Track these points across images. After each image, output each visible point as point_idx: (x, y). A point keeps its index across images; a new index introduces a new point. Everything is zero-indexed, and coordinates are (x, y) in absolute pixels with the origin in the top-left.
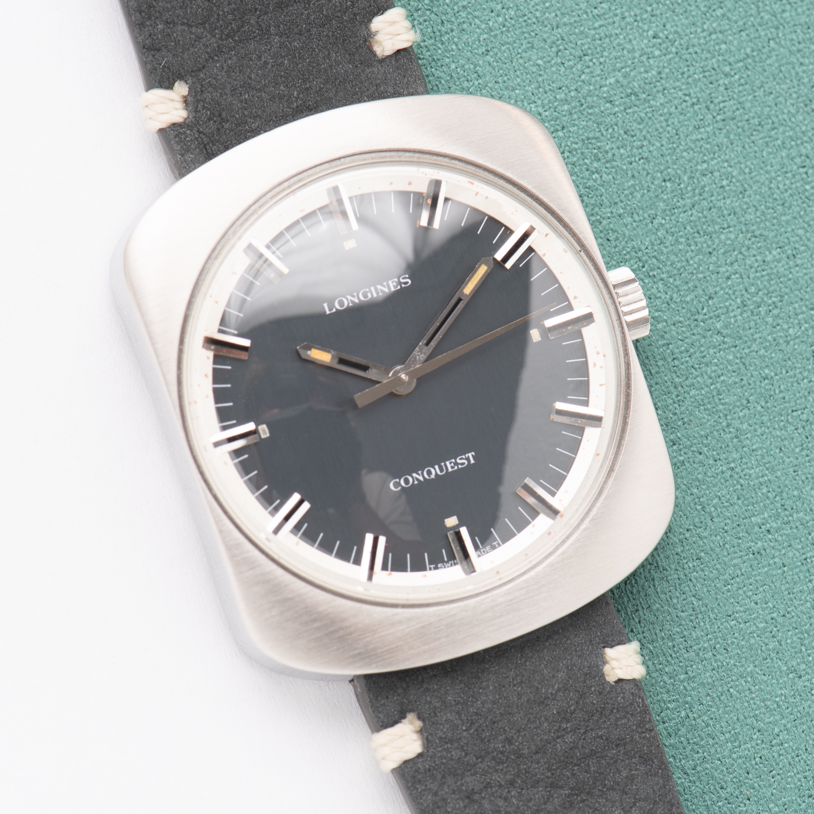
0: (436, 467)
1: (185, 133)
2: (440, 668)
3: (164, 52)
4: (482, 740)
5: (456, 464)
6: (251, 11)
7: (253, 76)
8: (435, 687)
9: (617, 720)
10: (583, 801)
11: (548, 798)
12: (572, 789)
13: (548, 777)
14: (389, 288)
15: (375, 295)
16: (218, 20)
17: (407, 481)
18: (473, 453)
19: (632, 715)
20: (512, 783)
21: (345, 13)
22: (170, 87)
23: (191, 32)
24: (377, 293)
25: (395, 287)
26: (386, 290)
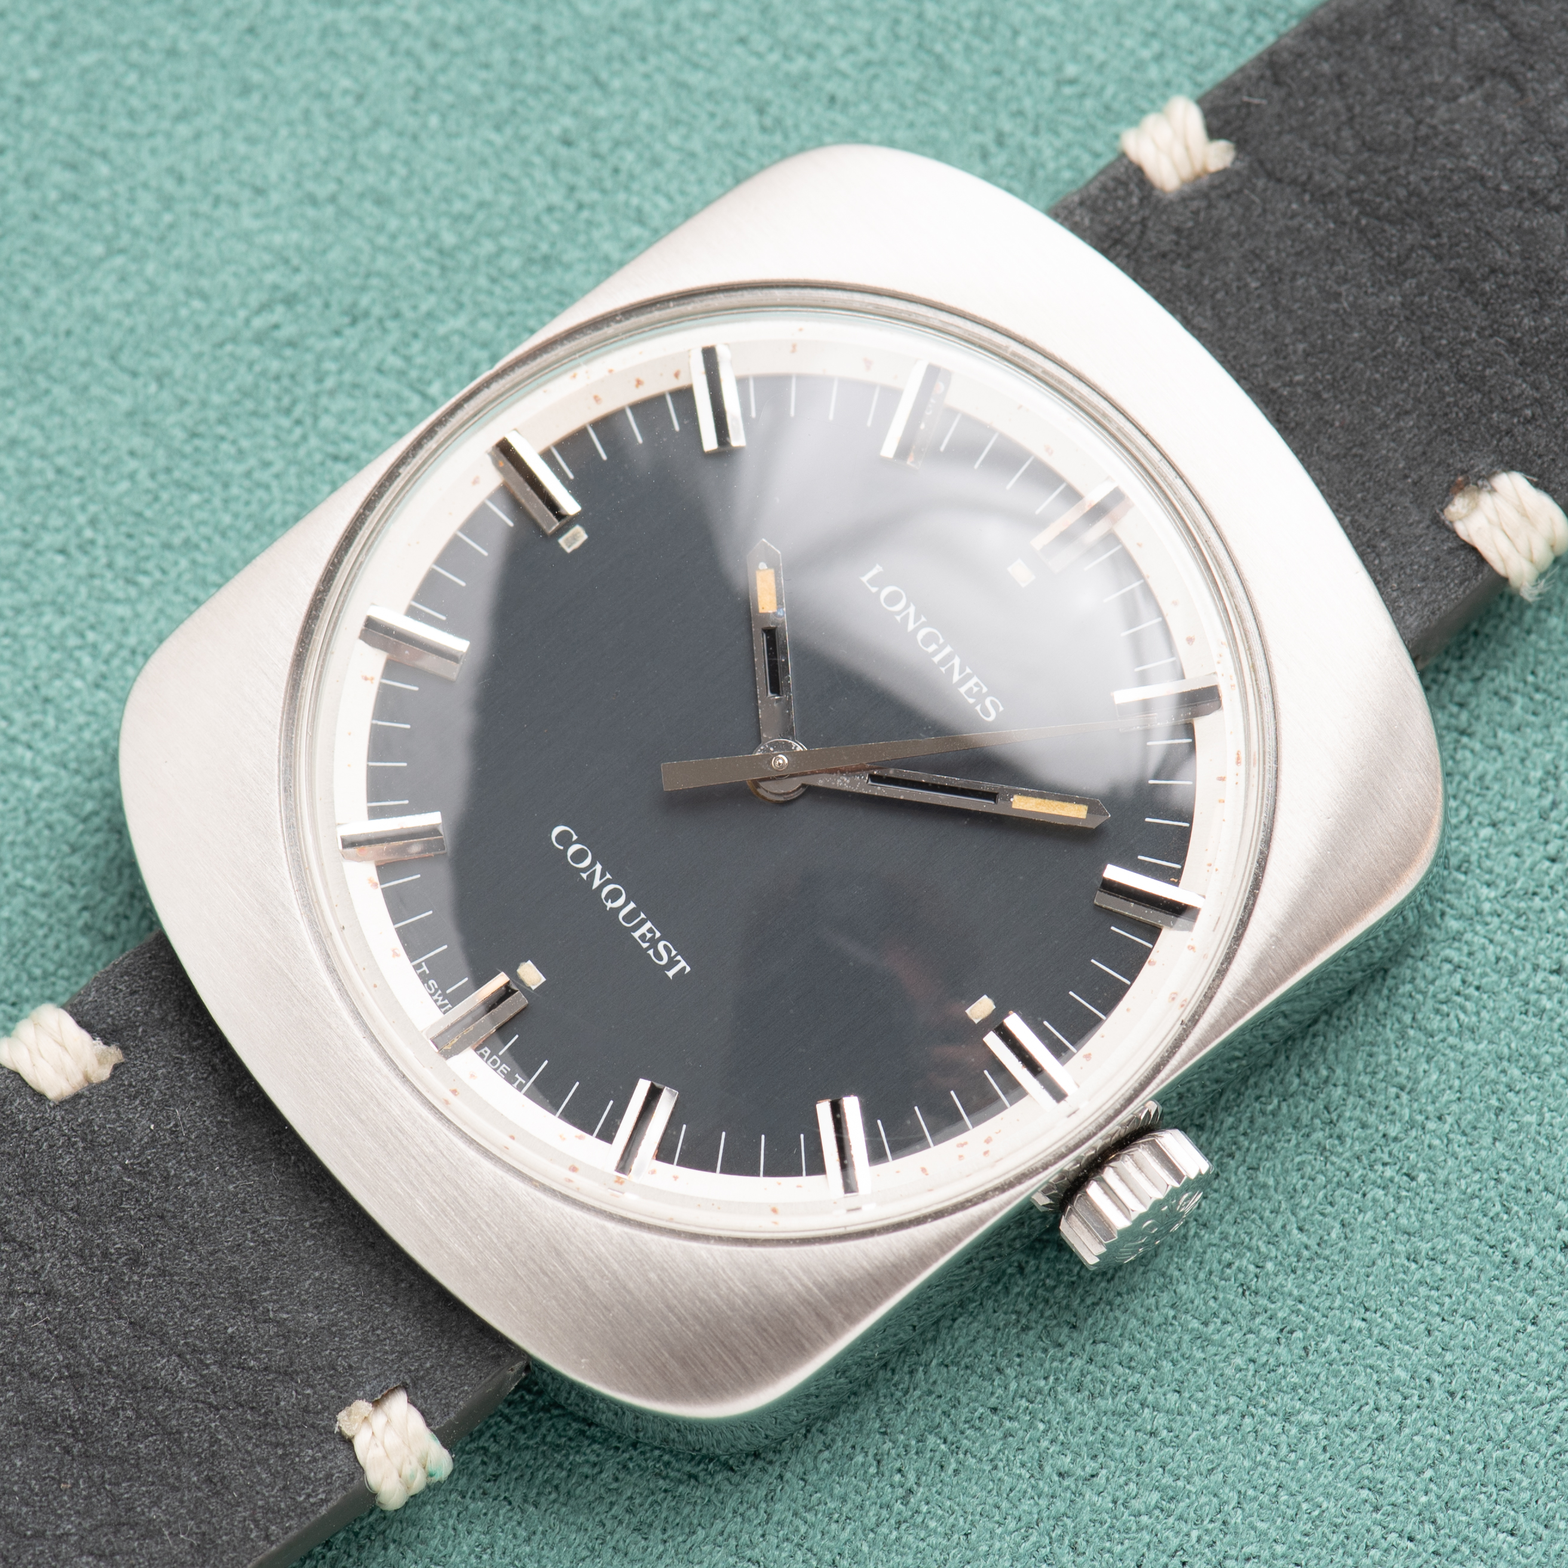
0: (632, 905)
1: (1130, 194)
2: (235, 1075)
3: (1278, 94)
4: (117, 1206)
5: (654, 943)
6: (1431, 225)
7: (1300, 282)
8: (190, 1078)
9: (263, 1461)
10: (67, 1451)
11: (47, 1379)
12: (84, 1421)
13: (89, 1364)
14: (962, 682)
15: (936, 659)
16: (1385, 172)
17: (579, 856)
18: (688, 969)
19: (285, 1488)
20: (50, 1295)
21: (1505, 411)
22: (1213, 133)
23: (1338, 130)
24: (944, 661)
25: (969, 692)
26: (956, 678)
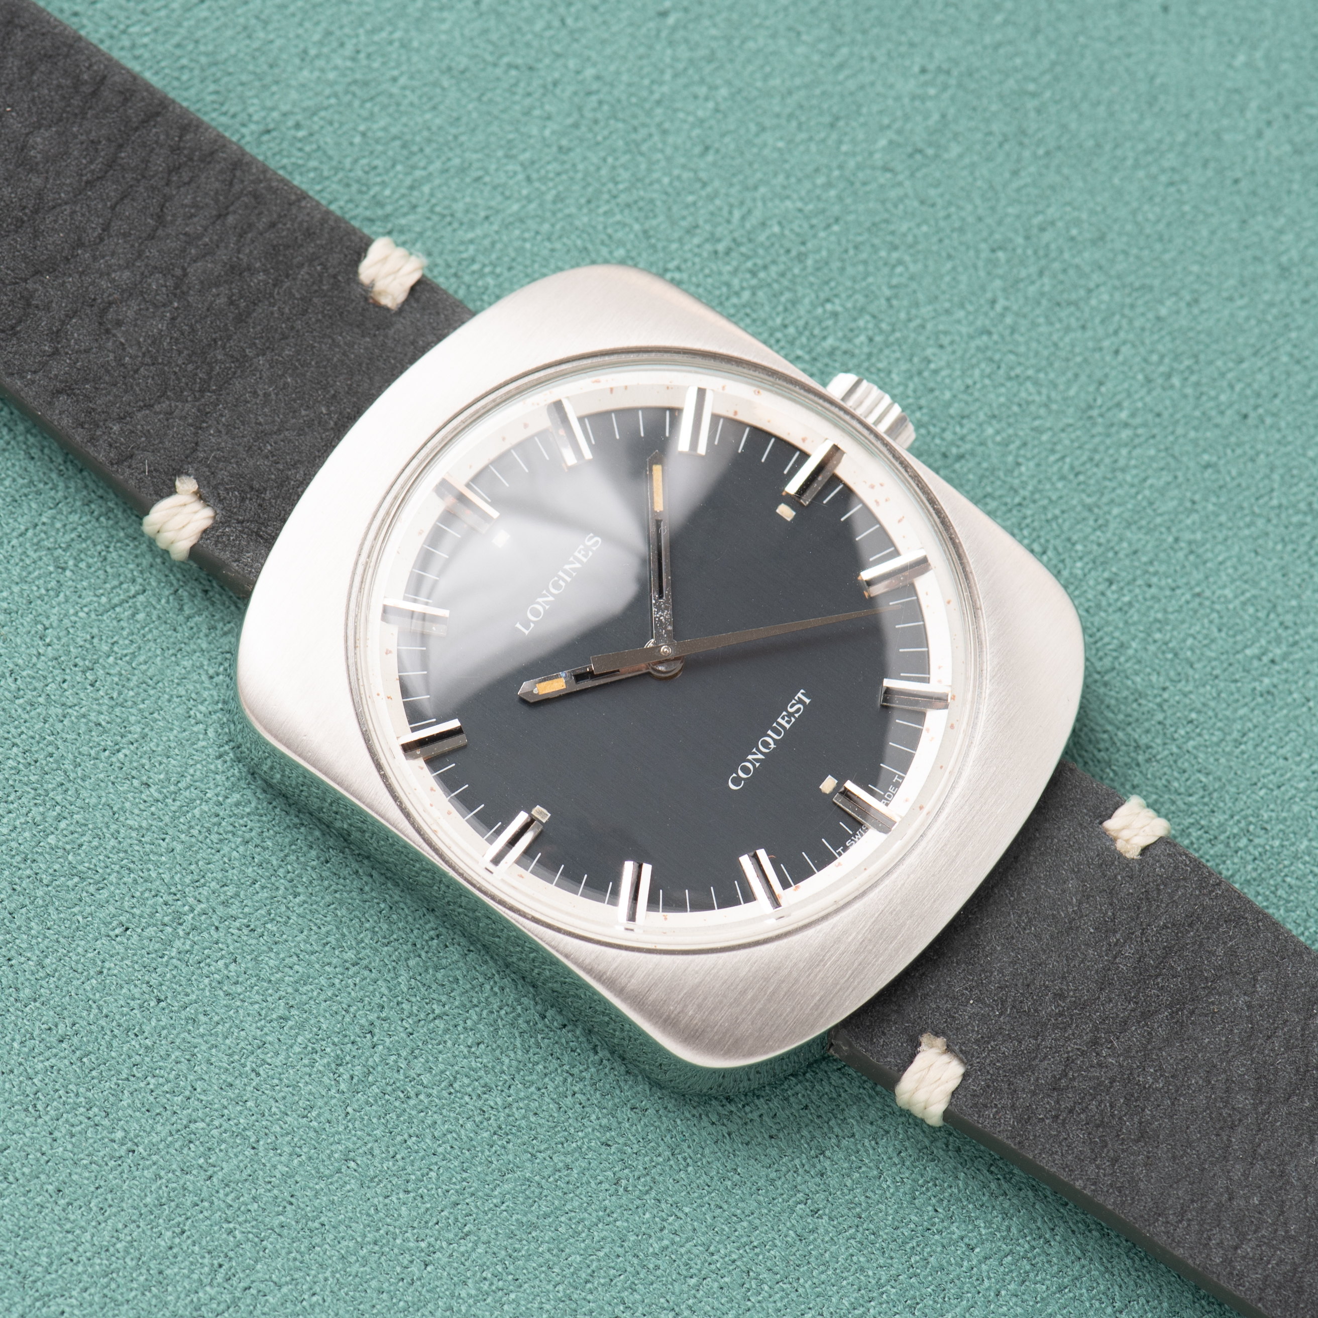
0: (770, 732)
1: (224, 533)
2: (924, 960)
3: (139, 455)
4: (1028, 1014)
5: (790, 715)
6: (209, 345)
7: (261, 420)
8: (932, 987)
9: (1171, 896)
10: (1192, 1013)
11: (1150, 1033)
12: (1170, 1006)
13: (1133, 1010)
14: (580, 561)
15: (569, 579)
16: (178, 379)
17: (746, 770)
18: (802, 691)
19: (1185, 879)
20: (1095, 1042)
21: (321, 281)
22: (172, 491)
23: (156, 413)
24: (570, 575)
25: (585, 556)
26: (578, 565)
